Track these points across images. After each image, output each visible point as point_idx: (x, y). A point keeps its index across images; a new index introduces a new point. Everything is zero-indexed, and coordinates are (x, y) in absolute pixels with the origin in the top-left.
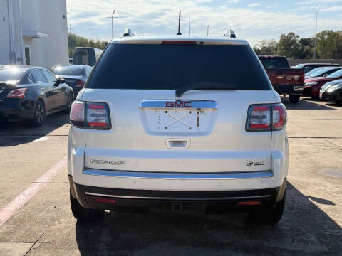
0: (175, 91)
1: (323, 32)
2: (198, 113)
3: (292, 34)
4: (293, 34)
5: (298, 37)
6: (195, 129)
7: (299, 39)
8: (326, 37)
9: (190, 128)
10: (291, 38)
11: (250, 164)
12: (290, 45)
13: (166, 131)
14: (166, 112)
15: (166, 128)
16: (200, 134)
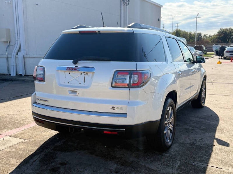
0: (72, 61)
2: (85, 75)
6: (83, 84)
9: (80, 84)
11: (113, 108)
13: (68, 84)
14: (69, 73)
15: (68, 83)
16: (85, 87)
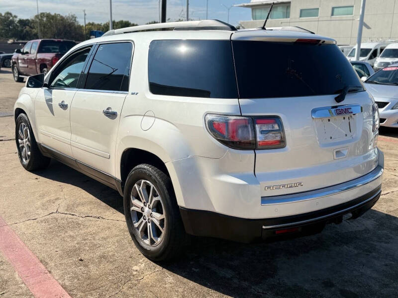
1: (42, 14)
2: (349, 118)
3: (9, 14)
4: (11, 14)
5: (16, 17)
7: (17, 19)
8: (45, 19)
10: (9, 18)
12: (8, 25)
15: (331, 138)
